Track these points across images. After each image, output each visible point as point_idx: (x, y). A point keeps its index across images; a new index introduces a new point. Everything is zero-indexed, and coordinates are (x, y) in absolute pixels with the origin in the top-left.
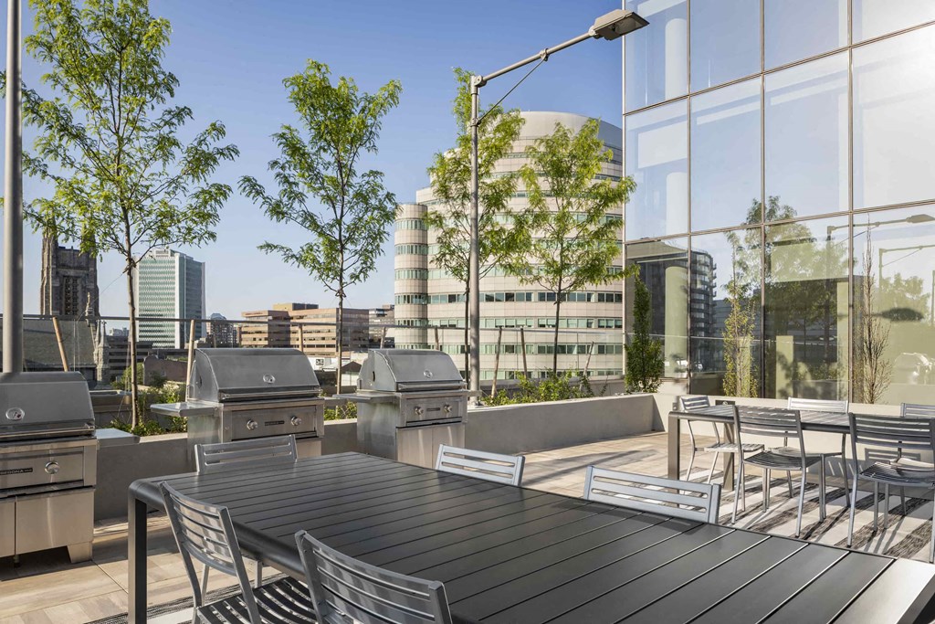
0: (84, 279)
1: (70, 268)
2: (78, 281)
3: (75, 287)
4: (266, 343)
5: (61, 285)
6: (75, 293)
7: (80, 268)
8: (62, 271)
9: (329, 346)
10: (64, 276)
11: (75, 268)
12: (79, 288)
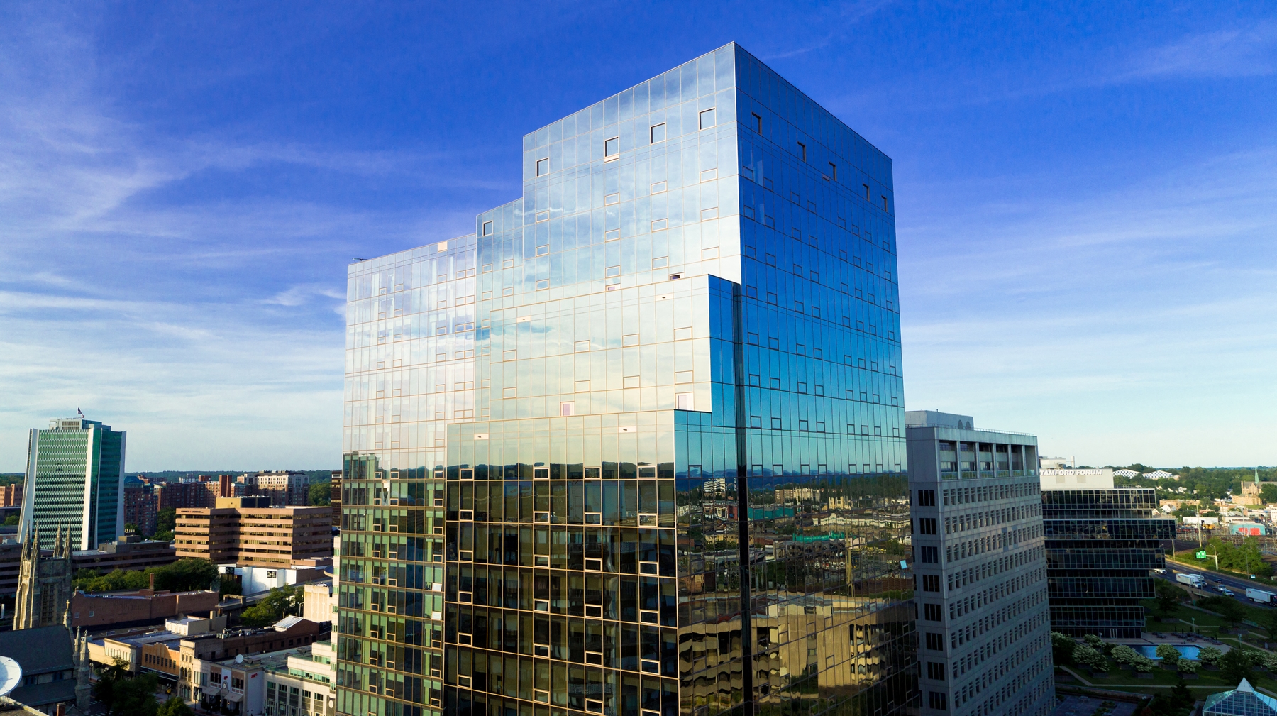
0: (61, 584)
1: (49, 576)
2: (55, 587)
3: (52, 590)
4: (207, 547)
5: (41, 592)
6: (52, 596)
7: (58, 574)
8: (42, 579)
9: (282, 552)
10: (44, 584)
11: (53, 575)
12: (56, 592)
